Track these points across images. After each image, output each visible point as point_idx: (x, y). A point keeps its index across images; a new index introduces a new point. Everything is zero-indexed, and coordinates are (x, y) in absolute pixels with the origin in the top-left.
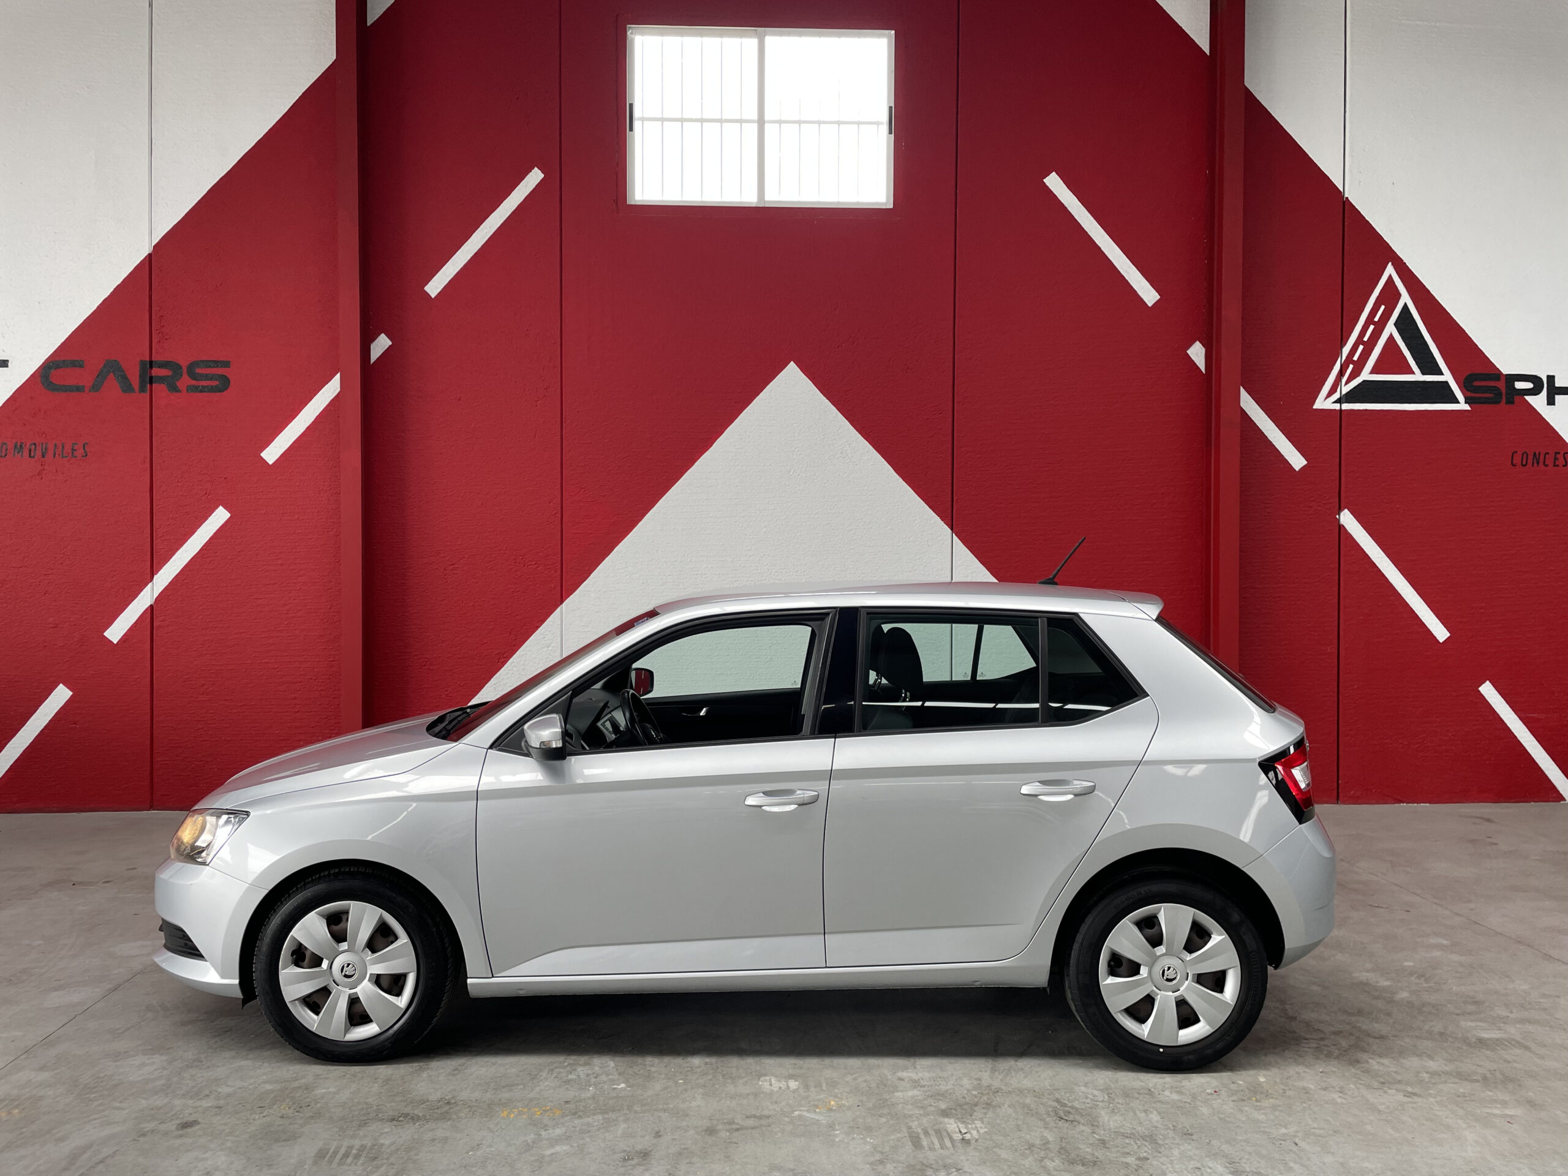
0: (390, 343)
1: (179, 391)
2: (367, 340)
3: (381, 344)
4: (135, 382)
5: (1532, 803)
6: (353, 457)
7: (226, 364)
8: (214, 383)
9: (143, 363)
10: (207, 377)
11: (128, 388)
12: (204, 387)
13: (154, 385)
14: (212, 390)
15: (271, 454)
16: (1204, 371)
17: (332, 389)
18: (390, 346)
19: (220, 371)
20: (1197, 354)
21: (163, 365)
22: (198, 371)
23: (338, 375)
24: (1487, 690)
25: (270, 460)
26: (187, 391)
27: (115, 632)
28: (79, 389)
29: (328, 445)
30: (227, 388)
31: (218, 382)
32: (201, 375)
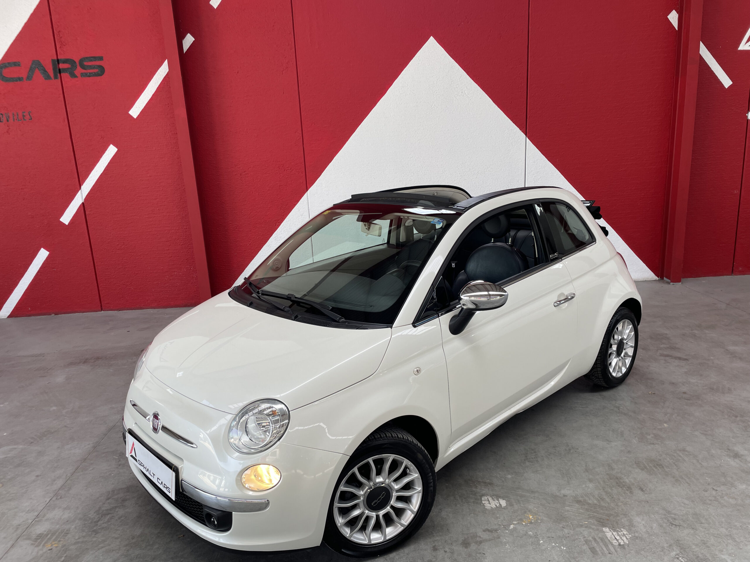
0: (194, 39)
1: (76, 77)
2: (180, 38)
3: (189, 40)
4: (51, 73)
6: (182, 112)
7: (101, 58)
8: (96, 71)
9: (53, 60)
10: (91, 67)
11: (48, 77)
12: (90, 73)
13: (61, 74)
14: (96, 75)
15: (135, 111)
16: (676, 28)
17: (163, 70)
18: (194, 41)
19: (98, 63)
20: (673, 18)
21: (66, 61)
22: (85, 63)
23: (166, 62)
25: (134, 116)
26: (81, 77)
27: (66, 218)
28: (20, 79)
29: (166, 105)
30: (104, 73)
31: (98, 70)
32: (87, 66)
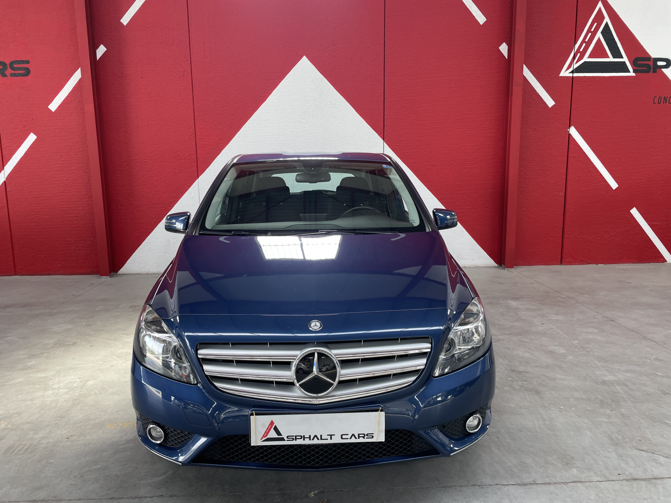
1: (7, 76)
2: (94, 48)
3: (101, 51)
5: (651, 263)
6: (90, 107)
7: (27, 62)
8: (23, 72)
10: (19, 69)
12: (18, 74)
14: (22, 75)
15: (53, 106)
16: (507, 58)
17: (77, 76)
18: (106, 51)
19: (25, 65)
20: (504, 49)
22: (15, 66)
24: (634, 212)
25: (53, 110)
26: (11, 76)
29: (78, 102)
30: (29, 74)
31: (25, 71)
32: (16, 68)
